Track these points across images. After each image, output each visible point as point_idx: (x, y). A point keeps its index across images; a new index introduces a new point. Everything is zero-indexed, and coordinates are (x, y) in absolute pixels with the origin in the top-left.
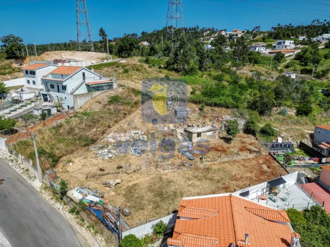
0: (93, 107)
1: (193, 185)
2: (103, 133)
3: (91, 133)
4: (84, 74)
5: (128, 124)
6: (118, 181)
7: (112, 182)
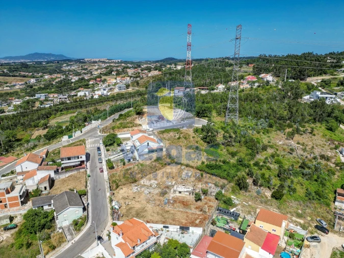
1: (152, 216)
2: (142, 178)
3: (137, 177)
4: (148, 143)
6: (130, 203)
7: (127, 203)
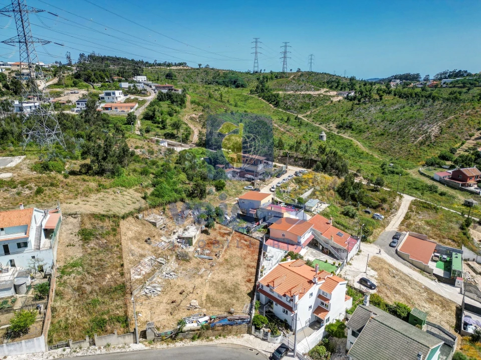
0: (70, 253)
2: (122, 274)
3: (108, 282)
5: (133, 255)
